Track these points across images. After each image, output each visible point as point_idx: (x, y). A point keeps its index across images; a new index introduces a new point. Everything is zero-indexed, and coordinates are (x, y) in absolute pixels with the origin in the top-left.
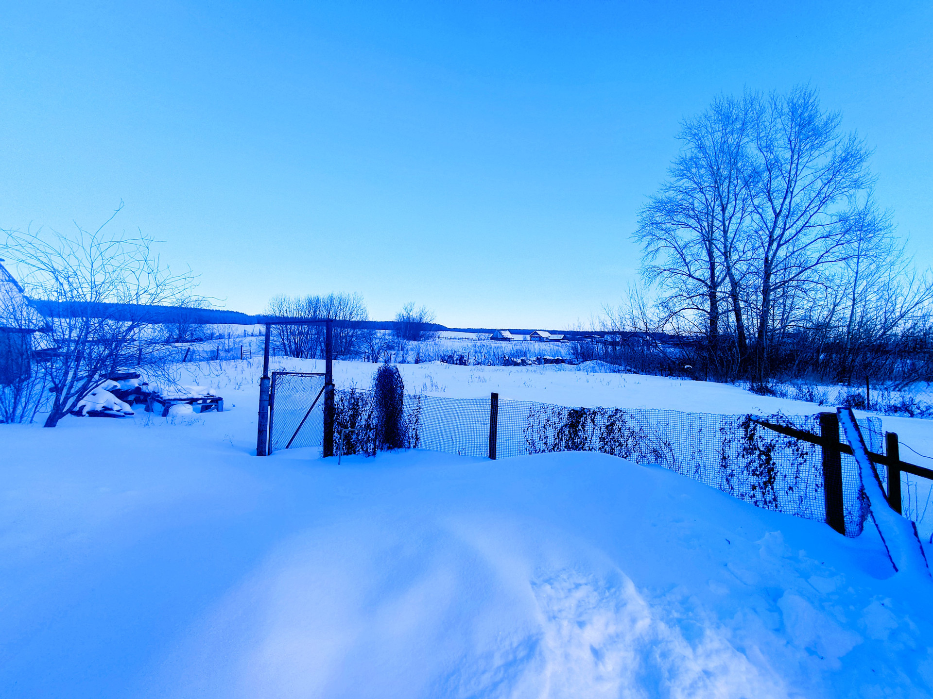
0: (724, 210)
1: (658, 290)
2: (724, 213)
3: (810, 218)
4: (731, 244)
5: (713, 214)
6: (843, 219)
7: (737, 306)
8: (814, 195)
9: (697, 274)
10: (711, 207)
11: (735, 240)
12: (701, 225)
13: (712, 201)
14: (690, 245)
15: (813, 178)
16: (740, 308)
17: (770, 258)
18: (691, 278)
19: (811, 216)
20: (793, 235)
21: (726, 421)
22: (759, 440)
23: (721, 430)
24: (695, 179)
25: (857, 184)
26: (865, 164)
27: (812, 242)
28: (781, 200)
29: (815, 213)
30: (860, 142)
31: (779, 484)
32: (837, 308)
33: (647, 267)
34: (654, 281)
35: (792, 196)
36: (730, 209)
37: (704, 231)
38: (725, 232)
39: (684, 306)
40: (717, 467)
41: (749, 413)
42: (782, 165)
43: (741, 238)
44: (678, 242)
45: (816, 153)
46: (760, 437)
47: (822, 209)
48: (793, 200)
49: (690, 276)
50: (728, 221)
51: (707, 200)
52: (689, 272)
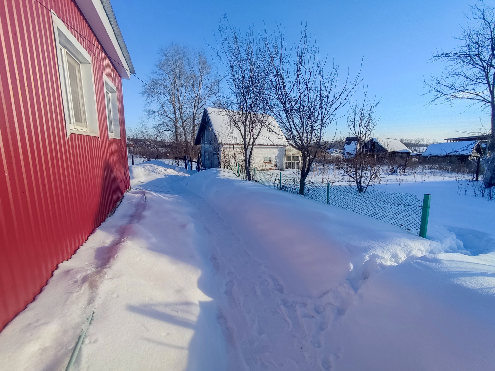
1: (153, 121)
4: (182, 105)
16: (186, 132)
18: (167, 117)
28: (197, 92)
33: (147, 110)
35: (200, 91)
38: (179, 100)
39: (165, 129)
52: (166, 114)
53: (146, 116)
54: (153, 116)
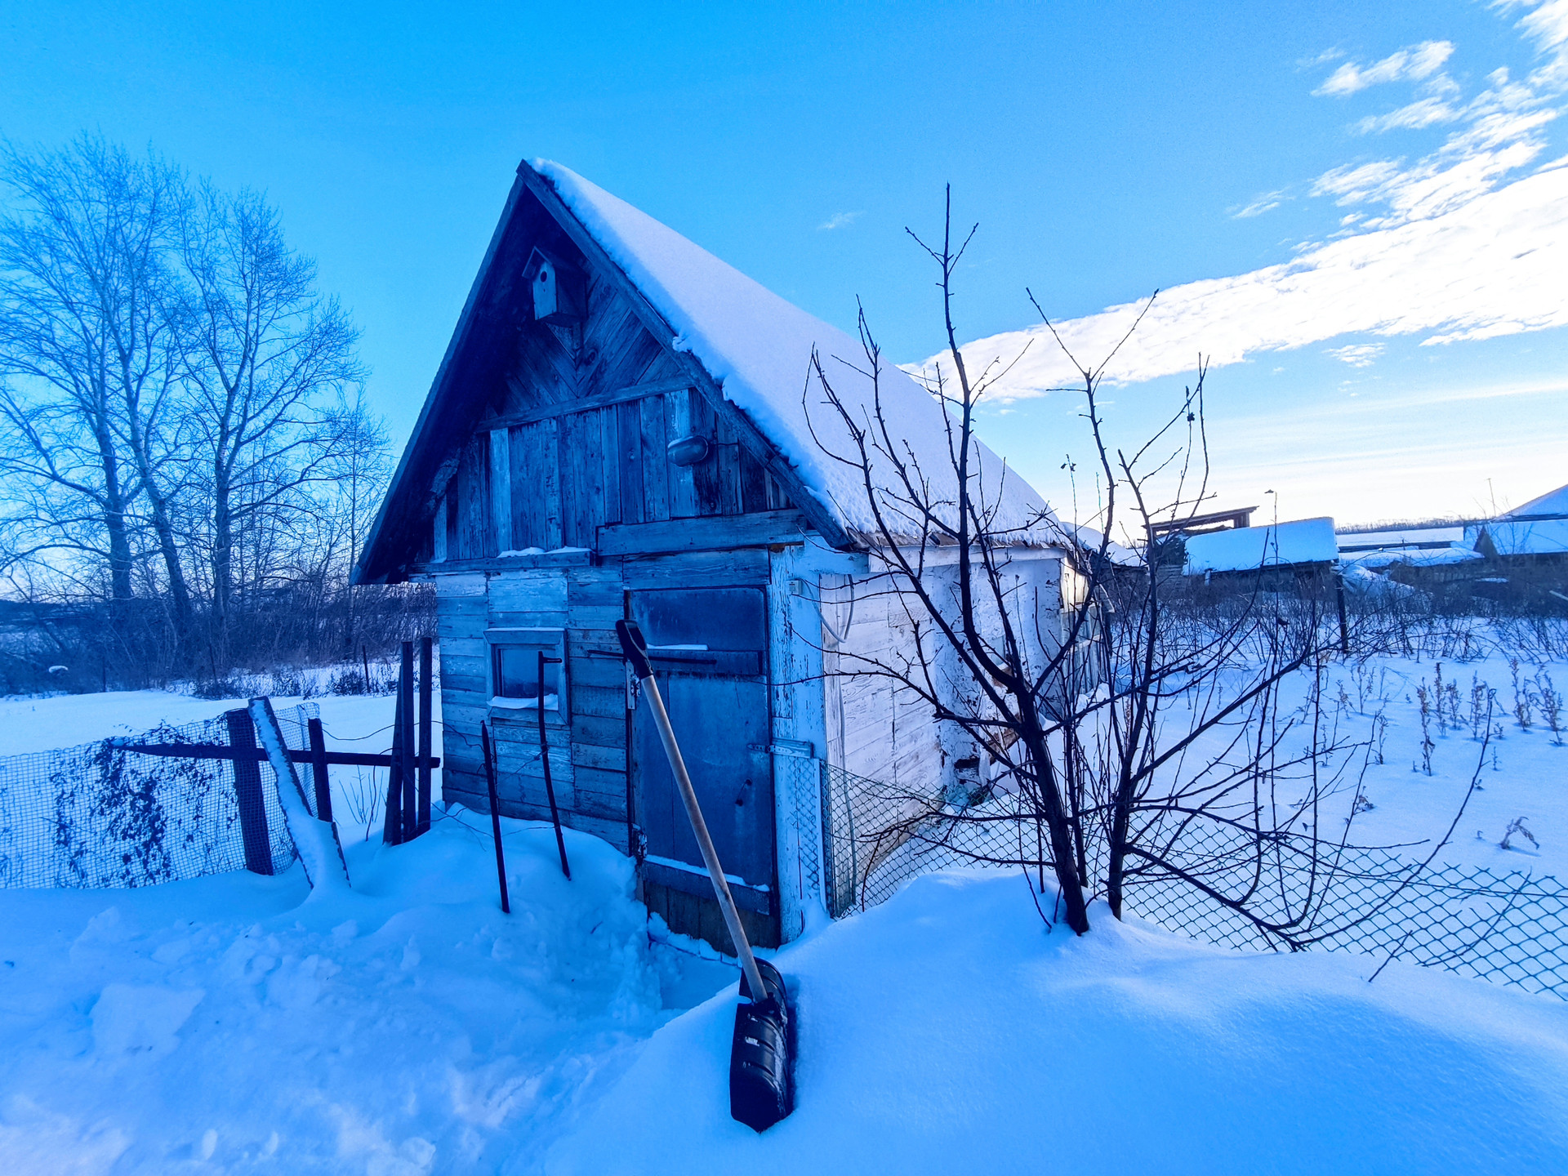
0: (125, 359)
2: (125, 366)
3: (284, 408)
4: (149, 426)
5: (102, 362)
6: (332, 420)
7: (169, 544)
8: (287, 373)
9: (72, 476)
10: (96, 346)
11: (156, 421)
12: (75, 378)
13: (97, 335)
14: (50, 414)
15: (283, 346)
16: (174, 547)
17: (225, 462)
18: (56, 483)
19: (286, 406)
20: (260, 430)
21: (62, 759)
22: (130, 777)
23: (51, 779)
24: (51, 278)
25: (345, 373)
26: (353, 347)
27: (291, 447)
28: (237, 368)
29: (292, 401)
30: (345, 314)
31: (171, 839)
32: (335, 550)
35: (252, 366)
36: (138, 361)
37: (83, 391)
38: (132, 401)
39: (45, 540)
40: (49, 847)
41: (109, 736)
42: (232, 309)
43: (168, 419)
44: (15, 403)
45: (285, 310)
46: (133, 772)
47: (301, 398)
48: (256, 372)
49: (55, 477)
50: (136, 383)
51: (85, 329)
52: (52, 468)
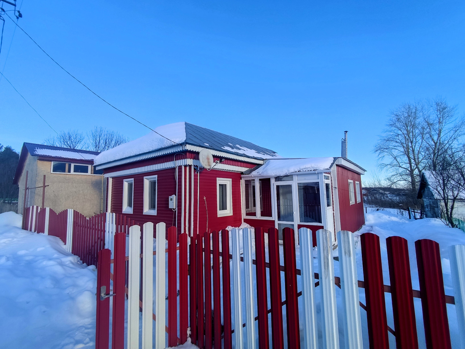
1: (385, 173)
9: (403, 166)
18: (400, 168)
33: (379, 164)
34: (383, 169)
52: (400, 165)
53: (378, 169)
54: (385, 168)
